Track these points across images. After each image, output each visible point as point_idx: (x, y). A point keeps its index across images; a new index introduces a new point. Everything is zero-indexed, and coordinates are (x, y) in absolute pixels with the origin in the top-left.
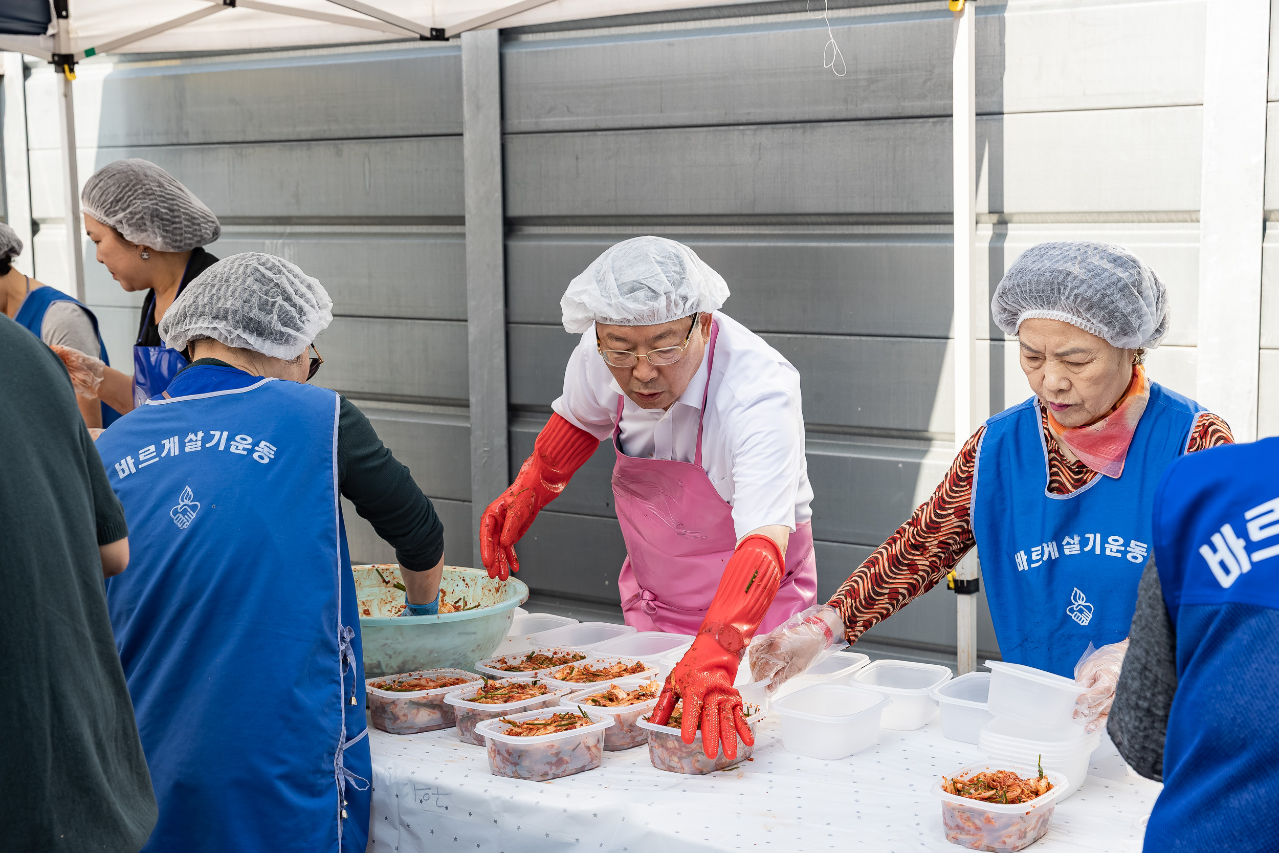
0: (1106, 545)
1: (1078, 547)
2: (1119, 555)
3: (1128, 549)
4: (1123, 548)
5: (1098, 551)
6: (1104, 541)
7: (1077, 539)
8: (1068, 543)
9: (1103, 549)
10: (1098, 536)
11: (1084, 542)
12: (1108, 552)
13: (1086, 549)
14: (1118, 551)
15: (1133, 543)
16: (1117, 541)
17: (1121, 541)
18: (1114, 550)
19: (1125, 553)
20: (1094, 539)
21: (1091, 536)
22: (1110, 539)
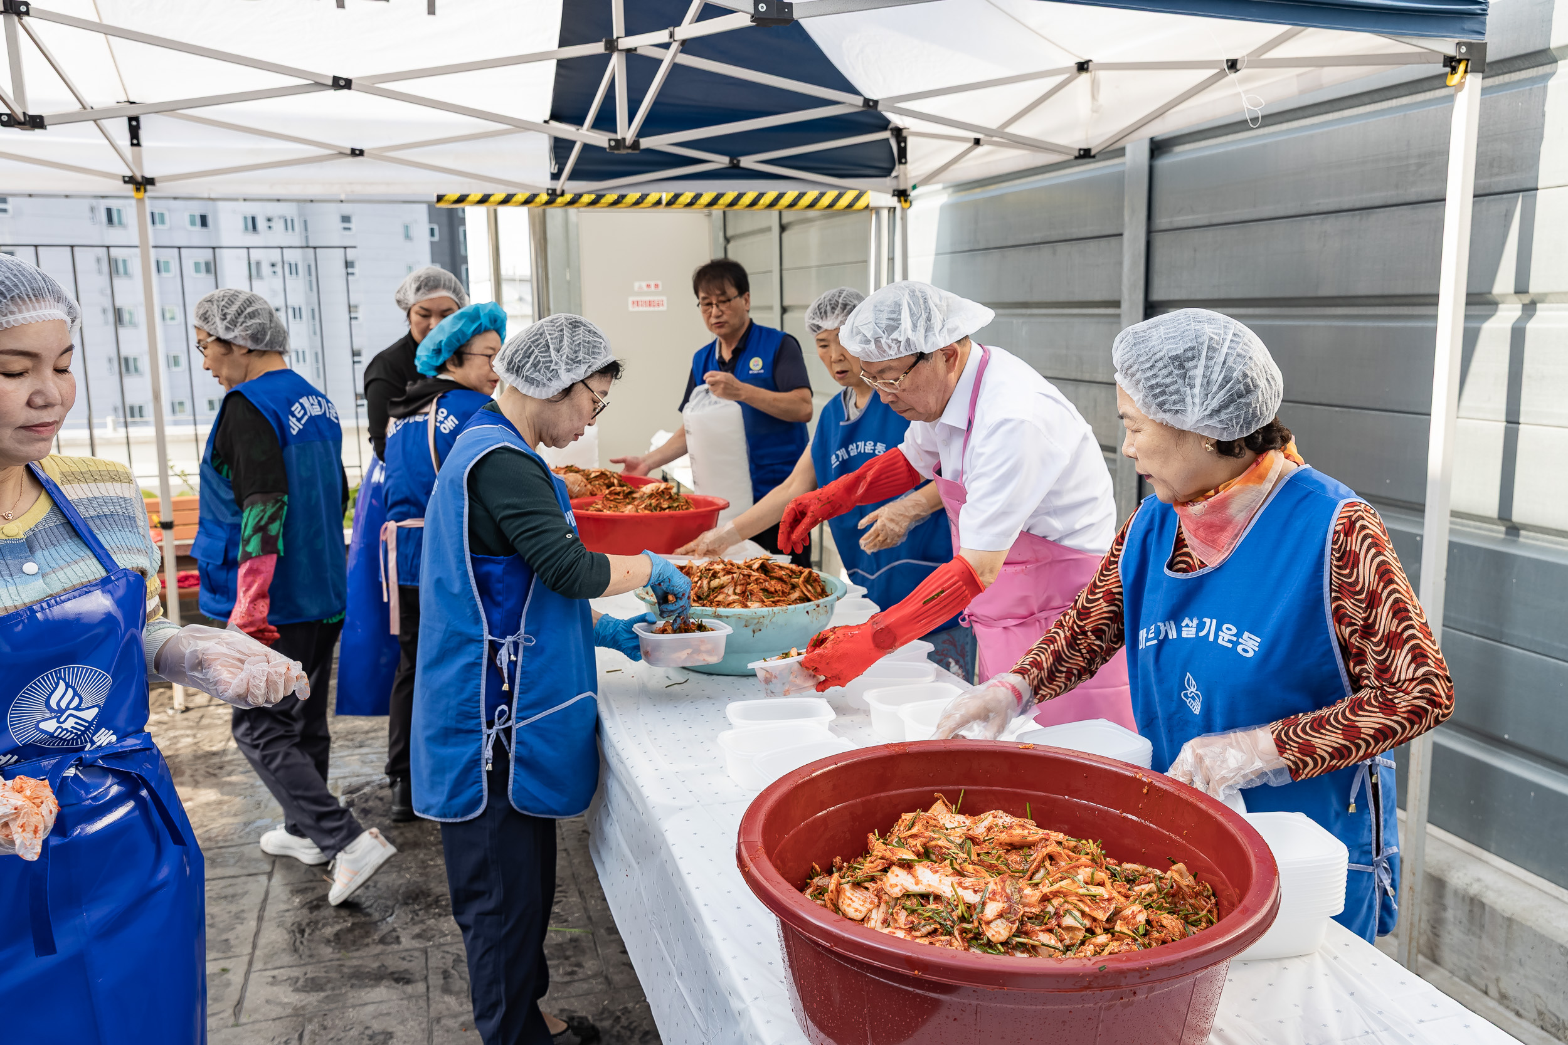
0: (1220, 633)
1: (1194, 630)
2: (1230, 645)
3: (1240, 640)
4: (1235, 639)
5: (1211, 638)
6: (1219, 628)
7: (1195, 621)
8: (1187, 626)
9: (1216, 636)
10: (1214, 621)
11: (1201, 626)
12: (1220, 641)
13: (1201, 634)
14: (1229, 641)
15: (1246, 634)
16: (1230, 630)
17: (1234, 631)
18: (1226, 639)
19: (1236, 644)
20: (1210, 624)
21: (1207, 620)
22: (1225, 627)
